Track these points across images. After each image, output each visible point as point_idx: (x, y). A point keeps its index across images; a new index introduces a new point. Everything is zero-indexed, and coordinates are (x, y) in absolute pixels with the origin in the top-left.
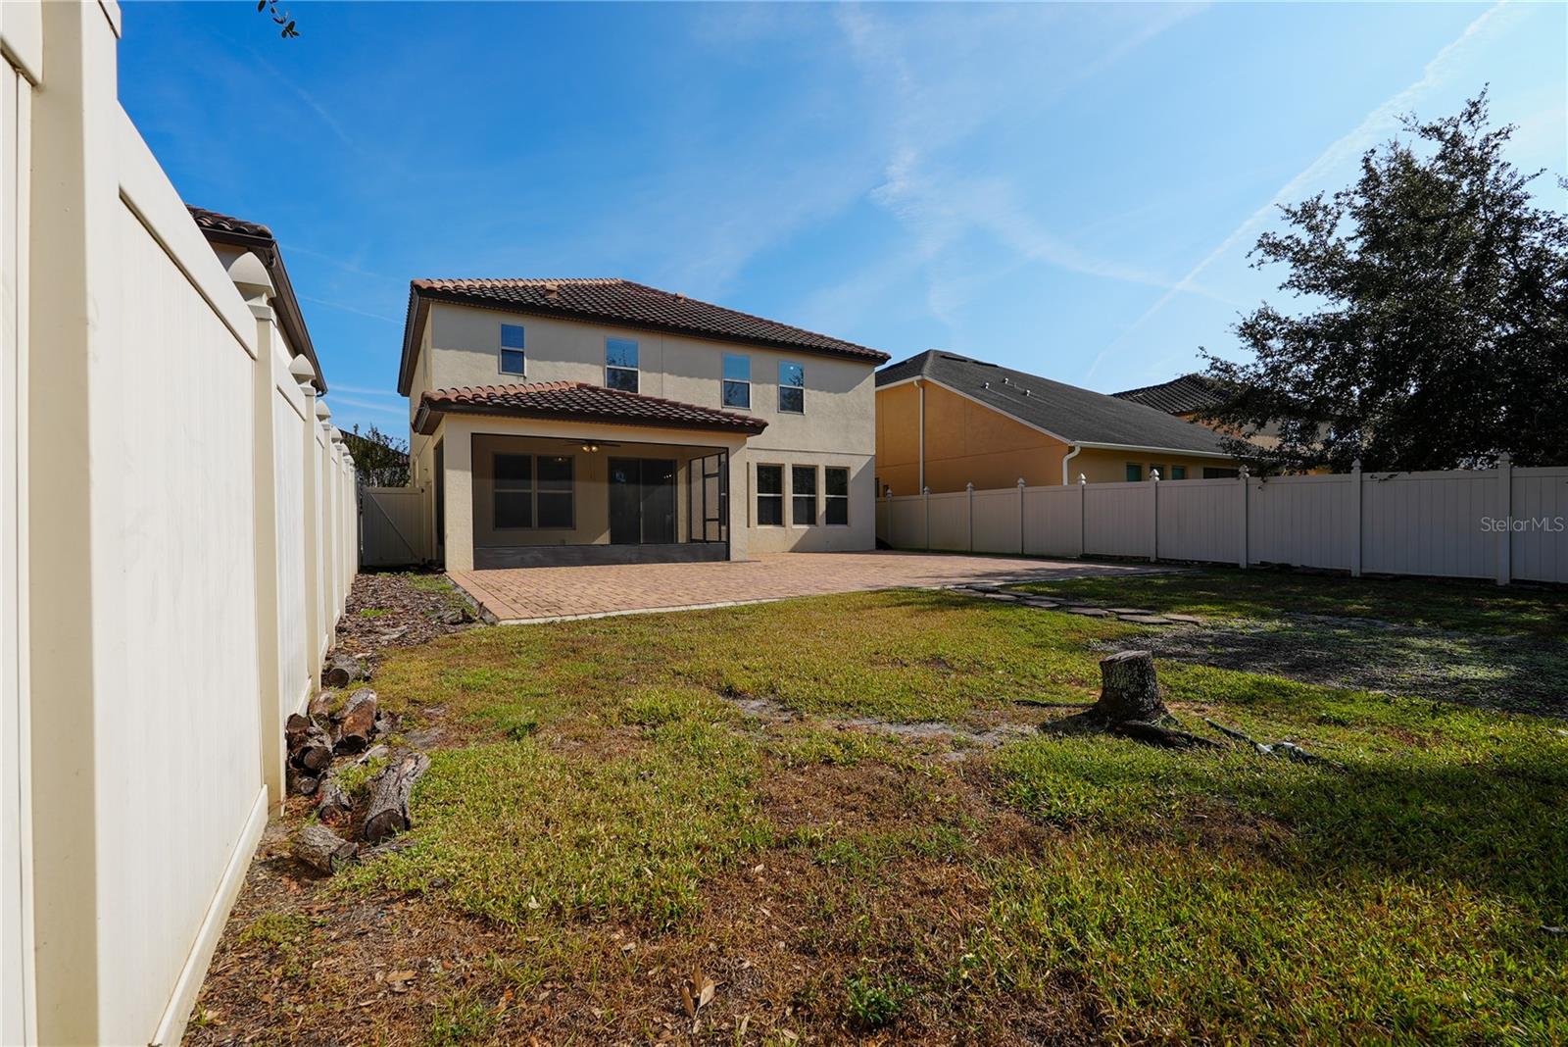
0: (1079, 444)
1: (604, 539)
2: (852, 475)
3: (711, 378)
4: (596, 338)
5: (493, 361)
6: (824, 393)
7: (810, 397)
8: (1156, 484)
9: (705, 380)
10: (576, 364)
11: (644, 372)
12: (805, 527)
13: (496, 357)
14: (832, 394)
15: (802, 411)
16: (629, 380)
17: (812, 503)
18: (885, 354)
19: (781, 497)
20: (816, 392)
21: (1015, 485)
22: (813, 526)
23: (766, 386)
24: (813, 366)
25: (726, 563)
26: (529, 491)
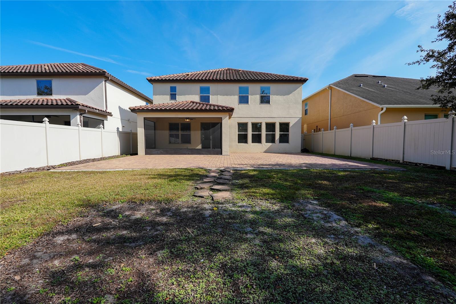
0: (385, 107)
1: (200, 147)
2: (291, 125)
3: (234, 95)
4: (197, 87)
5: (168, 97)
6: (279, 96)
7: (273, 98)
8: (405, 123)
9: (232, 96)
10: (191, 95)
11: (212, 96)
12: (271, 144)
13: (169, 96)
14: (282, 96)
15: (270, 103)
16: (207, 99)
17: (274, 136)
18: (306, 78)
19: (261, 134)
20: (275, 96)
21: (348, 127)
22: (274, 144)
23: (255, 96)
24: (273, 87)
25: (220, 156)
26: (178, 133)
